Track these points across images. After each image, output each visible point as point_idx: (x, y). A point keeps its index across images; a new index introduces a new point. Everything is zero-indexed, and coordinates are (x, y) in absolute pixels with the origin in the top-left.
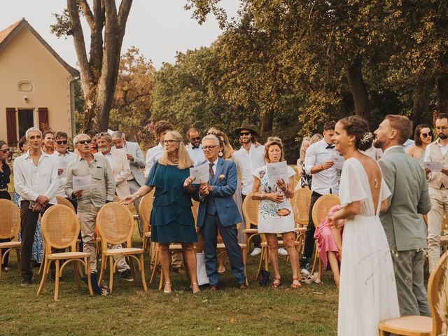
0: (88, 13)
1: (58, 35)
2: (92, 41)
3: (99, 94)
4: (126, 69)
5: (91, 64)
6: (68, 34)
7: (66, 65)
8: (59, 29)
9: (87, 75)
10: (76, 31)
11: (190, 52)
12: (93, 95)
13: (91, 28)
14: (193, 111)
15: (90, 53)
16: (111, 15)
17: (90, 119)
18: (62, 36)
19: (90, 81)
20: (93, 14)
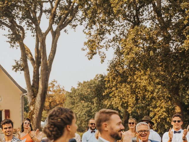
0: (32, 59)
1: (16, 71)
2: (34, 74)
3: (37, 102)
4: (50, 91)
5: (33, 86)
6: (21, 70)
7: (20, 87)
8: (16, 68)
9: (31, 92)
10: (25, 68)
11: (84, 82)
12: (33, 103)
13: (34, 67)
14: (86, 112)
15: (33, 80)
16: (44, 61)
17: (32, 116)
18: (18, 71)
19: (32, 95)
20: (35, 60)
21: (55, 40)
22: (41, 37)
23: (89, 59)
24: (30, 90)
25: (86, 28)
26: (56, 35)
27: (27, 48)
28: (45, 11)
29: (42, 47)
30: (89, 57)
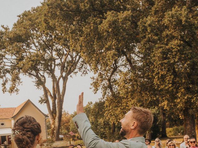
0: (51, 95)
1: (41, 103)
2: (53, 105)
3: (56, 123)
5: (53, 112)
6: (44, 103)
7: (43, 114)
8: (41, 101)
10: (47, 102)
12: (54, 123)
13: (52, 101)
15: (52, 109)
17: (53, 131)
18: (42, 104)
19: (53, 118)
20: (53, 96)
21: (65, 82)
22: (56, 81)
23: (95, 93)
24: (51, 115)
25: (83, 73)
26: (65, 79)
27: (47, 89)
28: (57, 65)
29: (57, 87)
30: (95, 92)
